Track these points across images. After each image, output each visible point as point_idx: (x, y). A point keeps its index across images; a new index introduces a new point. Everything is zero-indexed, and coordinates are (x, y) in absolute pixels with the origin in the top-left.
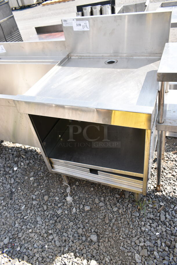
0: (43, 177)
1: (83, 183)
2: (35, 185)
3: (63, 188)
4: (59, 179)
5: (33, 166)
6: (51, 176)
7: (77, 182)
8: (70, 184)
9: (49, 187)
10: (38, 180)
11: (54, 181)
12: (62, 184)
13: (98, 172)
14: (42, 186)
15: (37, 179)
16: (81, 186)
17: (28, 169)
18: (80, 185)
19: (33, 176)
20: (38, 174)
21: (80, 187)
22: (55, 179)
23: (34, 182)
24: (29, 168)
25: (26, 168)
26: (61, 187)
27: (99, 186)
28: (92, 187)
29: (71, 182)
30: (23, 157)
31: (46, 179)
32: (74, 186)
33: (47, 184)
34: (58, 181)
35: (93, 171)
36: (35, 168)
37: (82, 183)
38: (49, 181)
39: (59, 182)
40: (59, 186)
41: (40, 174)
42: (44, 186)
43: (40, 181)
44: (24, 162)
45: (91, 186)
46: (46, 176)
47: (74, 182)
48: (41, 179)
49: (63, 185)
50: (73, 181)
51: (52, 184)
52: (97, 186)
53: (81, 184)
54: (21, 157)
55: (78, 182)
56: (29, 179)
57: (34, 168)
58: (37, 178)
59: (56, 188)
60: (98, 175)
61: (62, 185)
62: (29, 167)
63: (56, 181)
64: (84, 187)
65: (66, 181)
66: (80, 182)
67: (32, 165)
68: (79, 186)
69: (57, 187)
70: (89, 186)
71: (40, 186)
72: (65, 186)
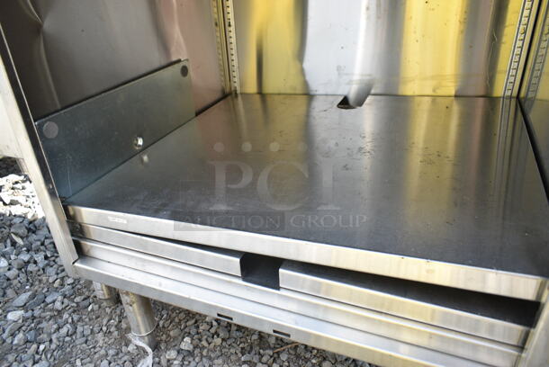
0: (60, 312)
1: (209, 344)
2: (15, 342)
3: (126, 358)
4: (120, 322)
5: (41, 271)
6: (92, 310)
7: (187, 339)
8: (155, 347)
9: (71, 353)
10: (39, 323)
11: (96, 329)
12: (127, 345)
13: (281, 271)
14: (42, 347)
15: (34, 318)
16: (202, 356)
17: (15, 282)
18: (197, 351)
19: (24, 307)
20: (44, 301)
21: (197, 359)
22: (105, 322)
23: (20, 328)
24: (25, 280)
25: (11, 278)
26: (117, 354)
27: (274, 361)
28: (245, 362)
29: (164, 337)
30: (14, 244)
31: (70, 320)
32: (172, 354)
33: (68, 339)
34: (113, 329)
35: (260, 269)
36: (44, 278)
37: (204, 343)
38: (80, 329)
39: (116, 333)
40: (111, 352)
41: (54, 302)
42: (53, 346)
43: (44, 324)
44: (13, 257)
45: (239, 359)
46: (74, 311)
47: (175, 338)
48: (50, 319)
49: (131, 348)
50: (172, 333)
51: (86, 342)
52: (264, 359)
53: (204, 347)
54: (8, 241)
55: (192, 339)
56: (5, 316)
57: (40, 281)
58: (37, 313)
59: (96, 356)
60: (277, 287)
61: (124, 349)
62: (22, 276)
63: (104, 329)
64: (210, 359)
65: (142, 329)
66: (200, 340)
67: (37, 268)
68: (190, 353)
69: (103, 352)
70: (233, 358)
71: (35, 346)
72: (135, 352)
